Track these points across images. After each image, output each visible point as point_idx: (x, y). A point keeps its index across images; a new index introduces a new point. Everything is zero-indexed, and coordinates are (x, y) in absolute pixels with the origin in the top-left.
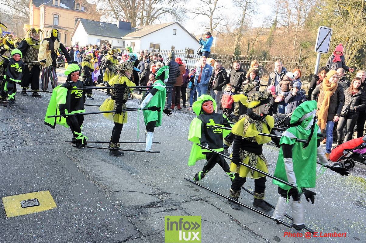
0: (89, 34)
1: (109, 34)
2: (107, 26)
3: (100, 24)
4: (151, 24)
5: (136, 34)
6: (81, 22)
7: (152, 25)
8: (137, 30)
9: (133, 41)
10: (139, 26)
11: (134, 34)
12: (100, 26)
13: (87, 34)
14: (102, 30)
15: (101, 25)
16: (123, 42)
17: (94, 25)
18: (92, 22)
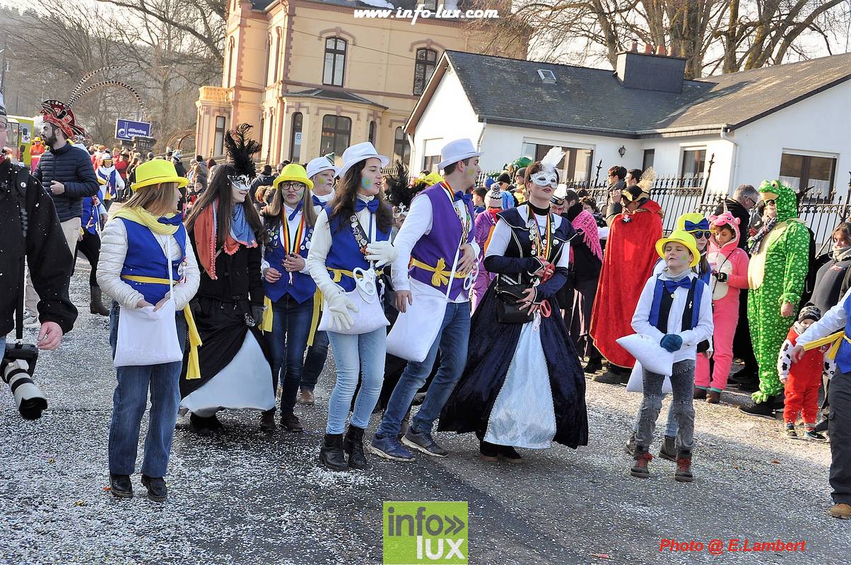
0: (490, 121)
1: (577, 117)
2: (569, 82)
3: (540, 72)
4: (780, 56)
5: (709, 110)
6: (452, 69)
7: (785, 61)
8: (716, 94)
9: (692, 146)
10: (719, 72)
11: (700, 114)
12: (539, 83)
13: (481, 120)
14: (548, 99)
15: (543, 77)
16: (645, 151)
17: (512, 79)
18: (500, 67)
